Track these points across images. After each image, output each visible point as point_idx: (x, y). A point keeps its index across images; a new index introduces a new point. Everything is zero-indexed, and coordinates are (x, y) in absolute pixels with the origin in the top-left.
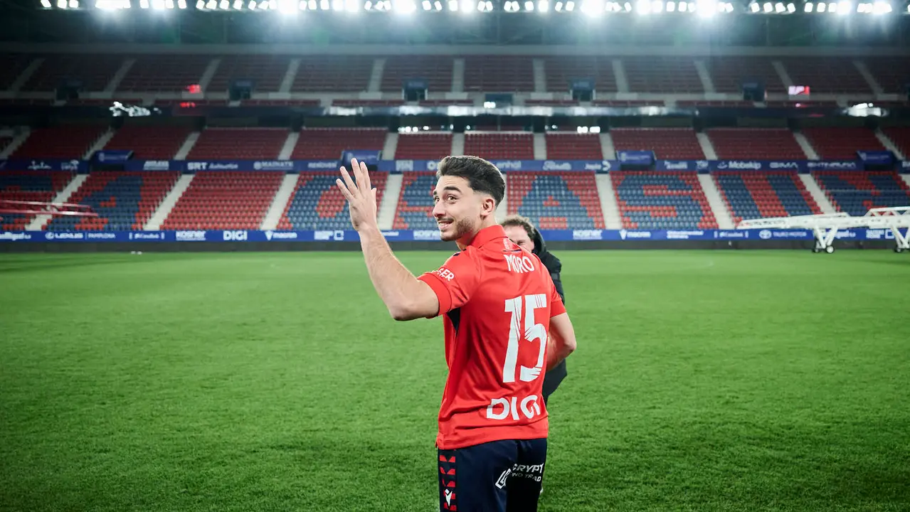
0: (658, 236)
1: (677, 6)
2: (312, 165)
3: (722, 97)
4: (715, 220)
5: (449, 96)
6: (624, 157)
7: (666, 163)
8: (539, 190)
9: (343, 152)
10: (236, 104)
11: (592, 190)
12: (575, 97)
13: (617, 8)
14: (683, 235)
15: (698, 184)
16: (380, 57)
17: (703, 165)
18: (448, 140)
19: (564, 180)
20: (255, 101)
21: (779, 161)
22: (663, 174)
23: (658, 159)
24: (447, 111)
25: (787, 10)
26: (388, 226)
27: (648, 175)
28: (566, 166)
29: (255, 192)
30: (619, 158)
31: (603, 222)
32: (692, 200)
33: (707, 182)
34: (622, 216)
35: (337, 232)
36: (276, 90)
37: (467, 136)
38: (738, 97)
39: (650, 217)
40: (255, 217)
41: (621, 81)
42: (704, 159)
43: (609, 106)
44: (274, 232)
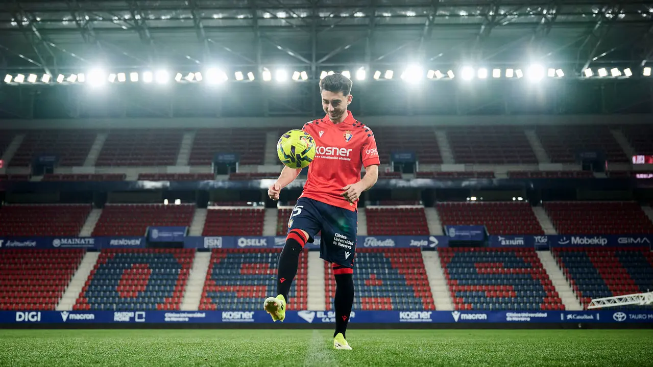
0: (496, 318)
1: (503, 73)
2: (114, 242)
3: (558, 167)
4: (561, 302)
5: (261, 169)
6: (453, 232)
7: (500, 238)
8: (361, 268)
9: (147, 229)
10: (38, 179)
11: (419, 268)
12: (396, 169)
13: (439, 75)
14: (525, 317)
15: (539, 260)
16: (188, 130)
17: (544, 240)
18: (260, 215)
19: (387, 258)
20: (57, 176)
21: (627, 235)
22: (497, 251)
23: (490, 234)
24: (259, 183)
25: (623, 74)
26: (195, 307)
27: (480, 251)
28: (389, 243)
29: (52, 271)
30: (447, 234)
31: (433, 302)
32: (532, 279)
33: (547, 260)
34: (455, 297)
35: (137, 313)
36: (80, 164)
37: (280, 211)
38: (576, 168)
39: (485, 297)
40: (50, 298)
41: (446, 152)
42: (542, 234)
43: (433, 178)
44: (70, 312)
